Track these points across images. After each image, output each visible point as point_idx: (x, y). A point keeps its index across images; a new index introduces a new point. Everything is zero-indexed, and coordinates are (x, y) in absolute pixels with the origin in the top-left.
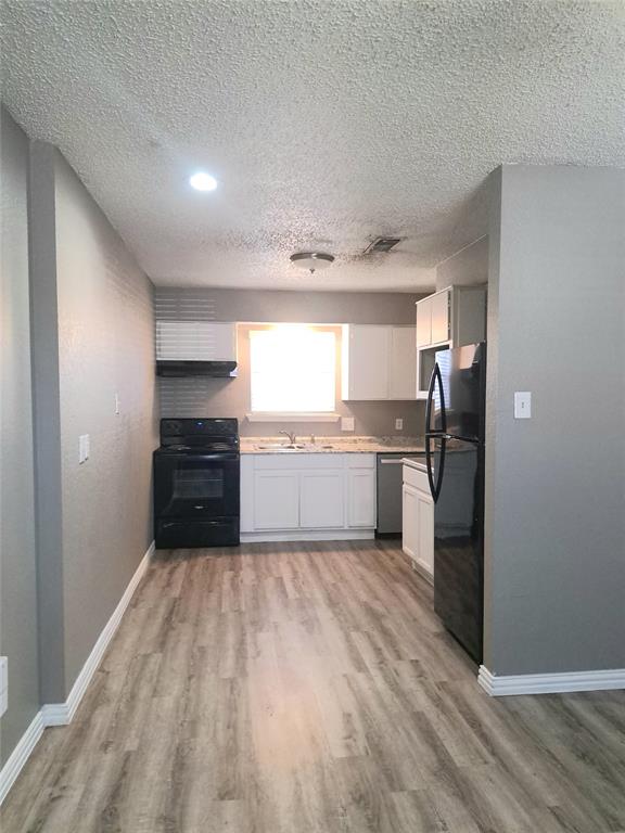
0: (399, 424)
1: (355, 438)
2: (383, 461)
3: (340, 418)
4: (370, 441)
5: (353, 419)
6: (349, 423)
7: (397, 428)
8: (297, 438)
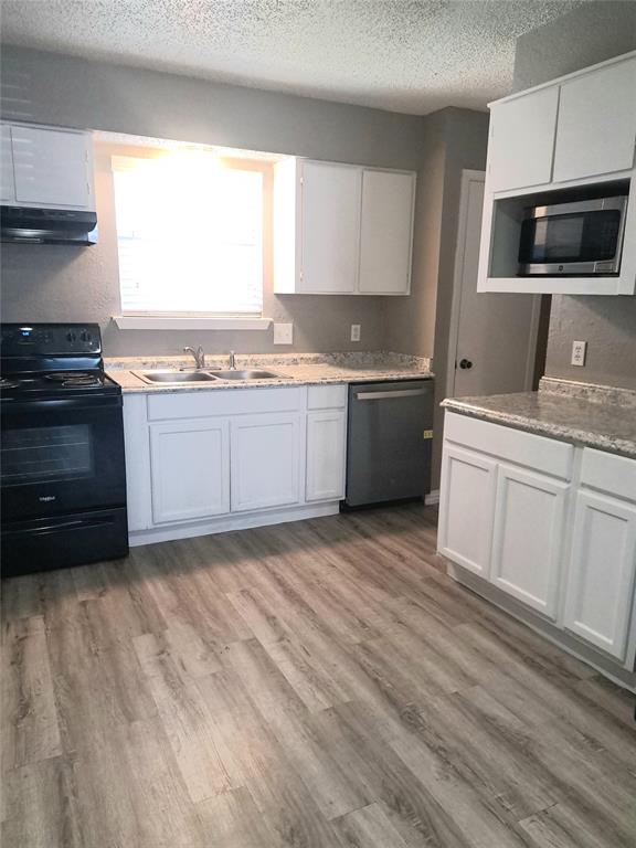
0: (355, 334)
1: (295, 356)
2: (361, 396)
3: (271, 323)
4: (316, 361)
5: (290, 325)
6: (284, 332)
7: (353, 339)
8: (207, 358)
